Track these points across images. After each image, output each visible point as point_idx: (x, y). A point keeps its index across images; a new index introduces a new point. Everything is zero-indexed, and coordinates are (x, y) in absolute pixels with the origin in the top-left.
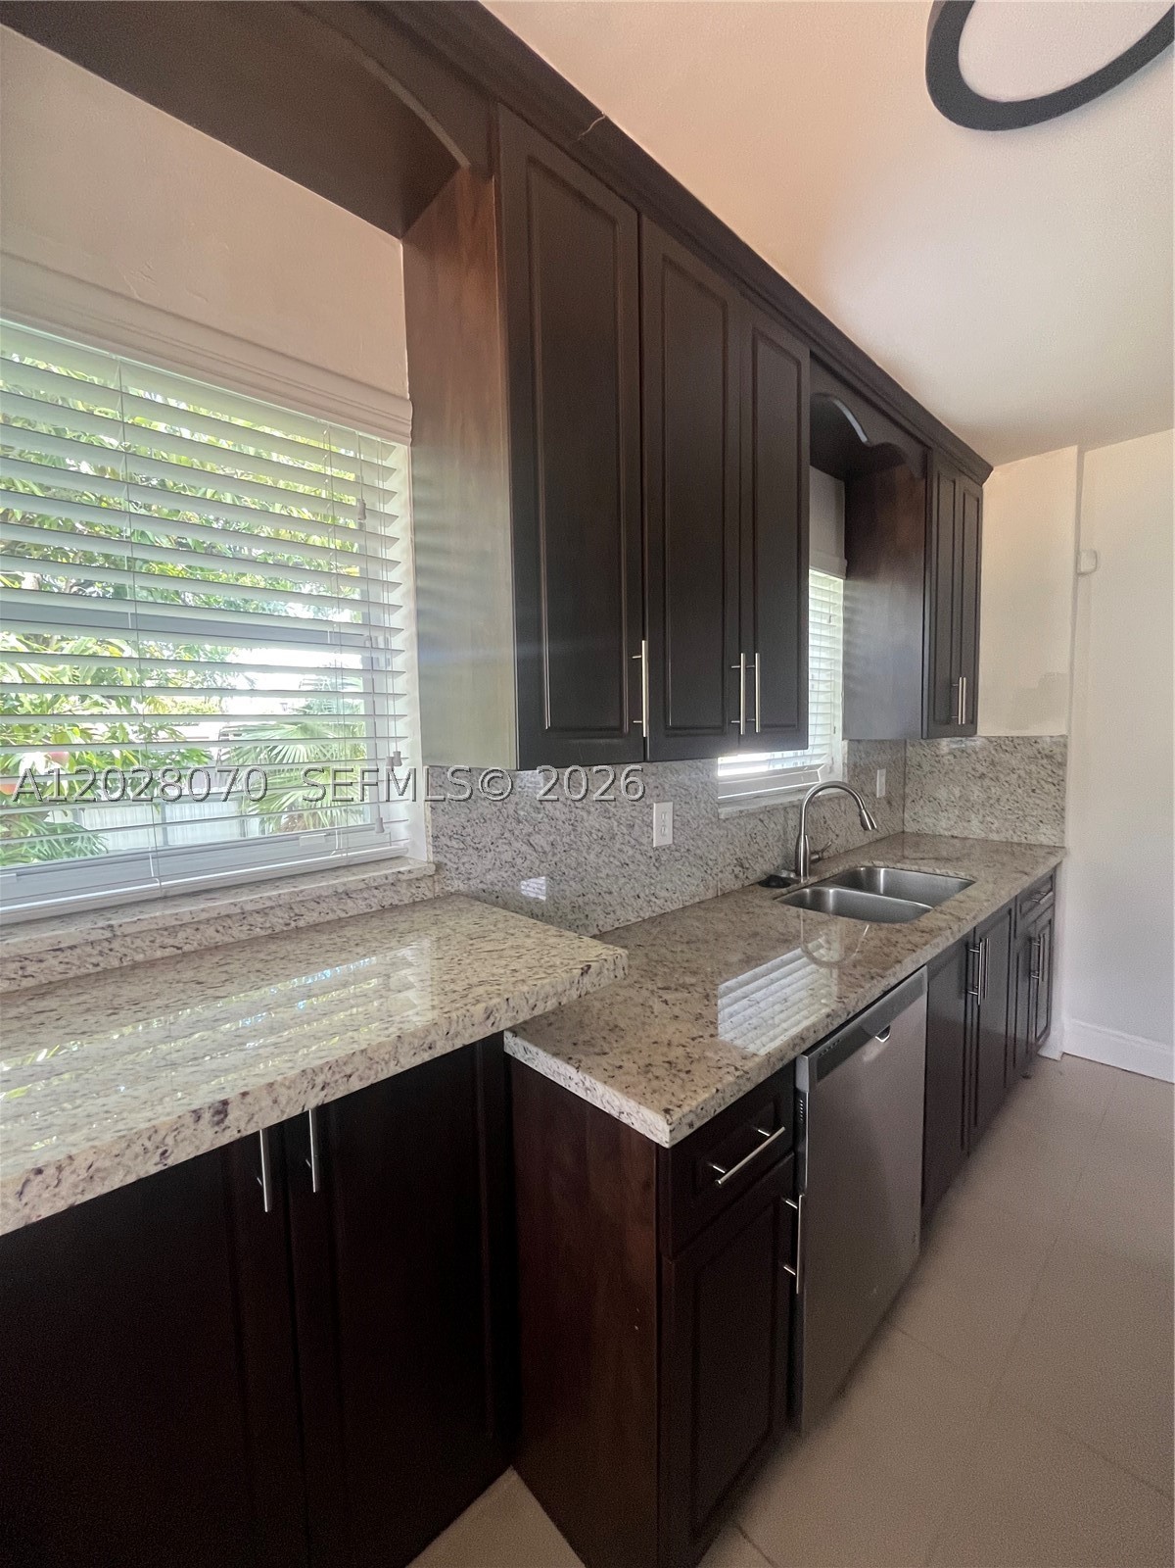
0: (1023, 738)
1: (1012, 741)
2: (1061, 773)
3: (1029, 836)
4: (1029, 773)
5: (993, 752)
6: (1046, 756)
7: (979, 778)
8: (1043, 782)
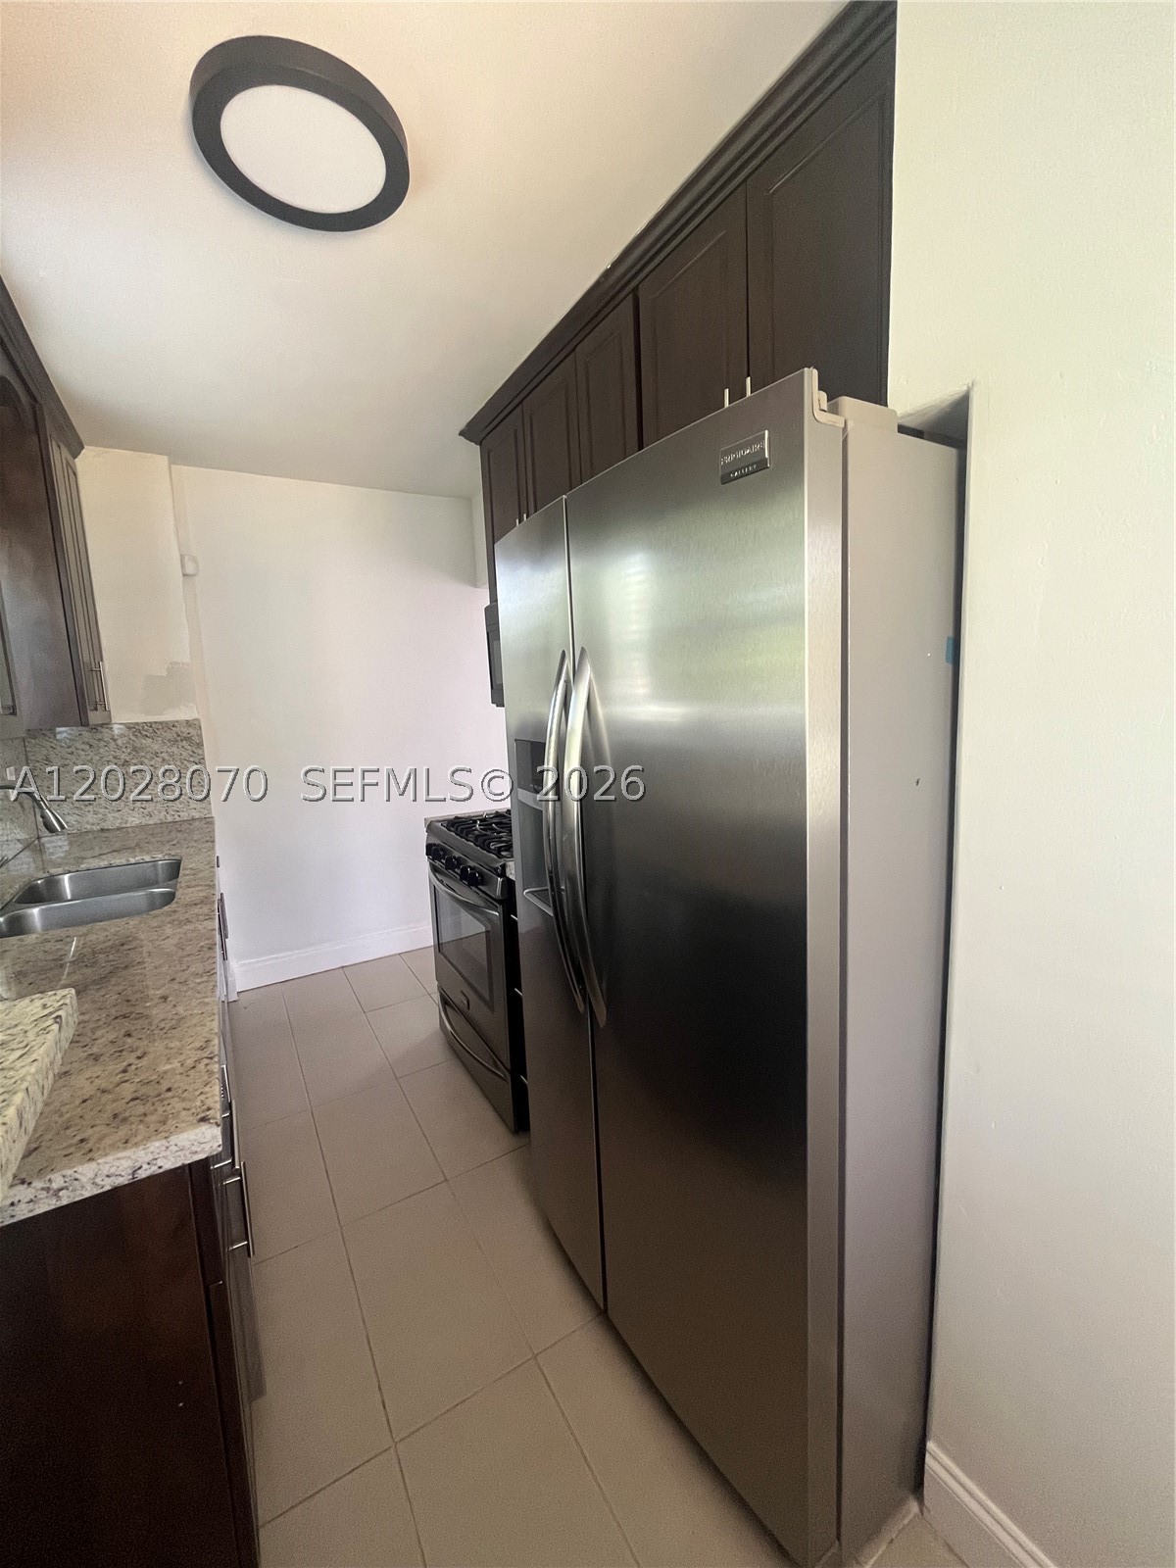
0: (161, 723)
1: (151, 727)
2: (200, 752)
3: (181, 814)
4: (172, 755)
5: (133, 738)
6: (185, 738)
7: (123, 765)
8: (186, 762)
